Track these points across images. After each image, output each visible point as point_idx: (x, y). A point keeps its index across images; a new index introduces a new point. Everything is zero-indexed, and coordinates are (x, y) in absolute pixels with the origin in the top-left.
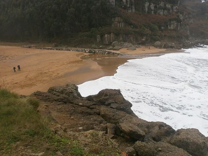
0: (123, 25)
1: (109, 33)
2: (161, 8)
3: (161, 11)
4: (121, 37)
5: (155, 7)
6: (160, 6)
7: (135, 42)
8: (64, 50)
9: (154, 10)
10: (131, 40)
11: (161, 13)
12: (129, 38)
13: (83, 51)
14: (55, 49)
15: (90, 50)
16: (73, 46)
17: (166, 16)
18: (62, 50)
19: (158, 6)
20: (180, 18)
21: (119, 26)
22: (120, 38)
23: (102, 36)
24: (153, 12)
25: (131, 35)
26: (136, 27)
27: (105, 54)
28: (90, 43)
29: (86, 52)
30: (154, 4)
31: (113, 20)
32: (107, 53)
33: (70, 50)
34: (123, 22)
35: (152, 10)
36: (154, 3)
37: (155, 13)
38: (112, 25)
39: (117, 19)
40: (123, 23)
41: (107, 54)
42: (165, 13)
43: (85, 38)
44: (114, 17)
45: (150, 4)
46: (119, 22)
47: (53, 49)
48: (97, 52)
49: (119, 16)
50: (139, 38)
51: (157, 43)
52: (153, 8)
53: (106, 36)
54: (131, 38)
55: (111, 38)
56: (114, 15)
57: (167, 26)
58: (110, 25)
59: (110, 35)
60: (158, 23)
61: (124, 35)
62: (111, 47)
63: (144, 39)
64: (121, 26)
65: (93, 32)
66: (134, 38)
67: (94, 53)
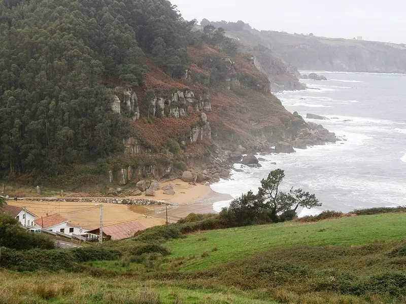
0: (138, 150)
1: (126, 167)
2: (174, 105)
3: (175, 111)
4: (140, 171)
5: (166, 103)
6: (173, 102)
7: (157, 176)
8: (81, 201)
9: (165, 109)
10: (152, 174)
11: (176, 114)
12: (150, 170)
13: (114, 202)
14: (64, 200)
15: (124, 200)
16: (71, 190)
17: (184, 119)
18: (78, 201)
19: (170, 101)
20: (204, 119)
21: (134, 151)
22: (138, 173)
23: (116, 171)
24: (163, 112)
25: (153, 166)
26: (155, 151)
27: (147, 204)
28: (97, 184)
29: (117, 203)
30: (164, 99)
31: (124, 143)
34: (138, 145)
35: (161, 110)
36: (164, 97)
37: (167, 114)
38: (125, 152)
39: (130, 141)
41: (149, 204)
42: (181, 114)
43: (89, 175)
44: (126, 138)
45: (158, 99)
46: (134, 146)
49: (131, 136)
50: (163, 169)
51: (187, 174)
52: (162, 105)
53: (122, 171)
54: (153, 171)
55: (129, 174)
56: (126, 135)
57: (189, 138)
58: (122, 151)
59: (127, 170)
60: (177, 135)
61: (144, 167)
62: (140, 192)
63: (169, 171)
64: (136, 151)
65: (101, 166)
66: (156, 170)
67: (131, 204)
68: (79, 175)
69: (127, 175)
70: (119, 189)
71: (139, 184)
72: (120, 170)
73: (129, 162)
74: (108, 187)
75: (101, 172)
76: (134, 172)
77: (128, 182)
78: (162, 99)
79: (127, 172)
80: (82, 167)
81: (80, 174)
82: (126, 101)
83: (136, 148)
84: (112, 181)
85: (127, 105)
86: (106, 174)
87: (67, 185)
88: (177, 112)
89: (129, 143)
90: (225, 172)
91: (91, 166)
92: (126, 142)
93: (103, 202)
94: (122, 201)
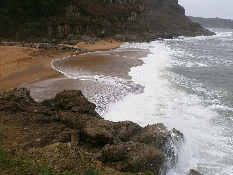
0: (78, 15)
1: (63, 24)
3: (120, 0)
4: (77, 29)
7: (93, 35)
8: (5, 45)
12: (87, 30)
13: (32, 46)
15: (41, 45)
17: (126, 6)
18: (2, 45)
20: (140, 9)
21: (75, 15)
23: (55, 28)
24: (111, 1)
25: (89, 27)
28: (39, 36)
29: (35, 48)
31: (66, 8)
32: (61, 48)
33: (14, 45)
34: (78, 11)
37: (114, 2)
38: (66, 15)
39: (71, 7)
40: (78, 12)
41: (62, 49)
42: (124, 3)
43: (33, 29)
44: (68, 5)
46: (75, 12)
48: (50, 47)
49: (73, 5)
51: (118, 36)
53: (59, 27)
54: (89, 30)
56: (68, 3)
57: (127, 17)
58: (64, 14)
59: (64, 27)
60: (118, 13)
61: (81, 27)
62: (67, 41)
63: (103, 32)
65: (42, 23)
66: (92, 30)
67: (46, 48)
69: (65, 31)
73: (67, 22)
76: (72, 30)
86: (45, 29)
89: (71, 9)
92: (68, 7)
93: (24, 46)
94: (39, 45)
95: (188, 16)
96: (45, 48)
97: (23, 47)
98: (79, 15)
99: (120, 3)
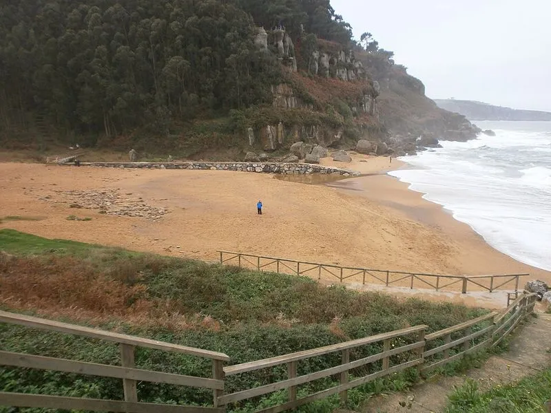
1: (275, 123)
2: (341, 65)
3: (343, 72)
4: (297, 132)
5: (330, 63)
6: (340, 61)
7: (323, 143)
8: (192, 168)
9: (329, 69)
10: (315, 138)
11: (344, 76)
12: (312, 133)
13: (248, 168)
14: (162, 166)
15: (267, 166)
16: (187, 156)
18: (185, 168)
19: (336, 60)
20: (376, 89)
21: (288, 104)
22: (294, 134)
23: (259, 128)
24: (327, 72)
25: (316, 127)
26: (318, 108)
27: (307, 172)
29: (255, 171)
30: (329, 56)
31: (272, 91)
32: (310, 170)
33: (209, 168)
34: (294, 96)
35: (326, 69)
36: (328, 53)
37: (332, 75)
38: (274, 103)
39: (281, 89)
40: (293, 98)
41: (311, 173)
42: (350, 78)
44: (276, 84)
45: (321, 56)
46: (287, 97)
47: (156, 167)
48: (286, 169)
49: (284, 83)
50: (330, 133)
51: (363, 143)
52: (327, 64)
53: (269, 129)
54: (316, 134)
55: (280, 134)
56: (275, 79)
57: (361, 105)
58: (270, 102)
59: (277, 129)
60: (346, 98)
61: (303, 127)
62: (296, 158)
63: (339, 137)
64: (291, 105)
65: (236, 119)
66: (320, 133)
67: (278, 172)
68: (202, 134)
69: (277, 137)
70: (264, 155)
71: (295, 147)
72: (265, 126)
73: (281, 118)
74: (245, 151)
75: (235, 130)
76: (288, 134)
77: (278, 146)
78: (326, 55)
79: (277, 132)
80: (206, 123)
81: (202, 132)
82: (277, 41)
83: (291, 100)
84: (253, 144)
85: (279, 47)
86: (242, 133)
87: (181, 149)
88: (345, 74)
89: (280, 92)
90: (411, 146)
91: (220, 122)
92: (275, 89)
93: (230, 169)
94: (263, 166)
95: (431, 98)
96: (276, 172)
97: (228, 171)
98: (295, 105)
99: (344, 78)
